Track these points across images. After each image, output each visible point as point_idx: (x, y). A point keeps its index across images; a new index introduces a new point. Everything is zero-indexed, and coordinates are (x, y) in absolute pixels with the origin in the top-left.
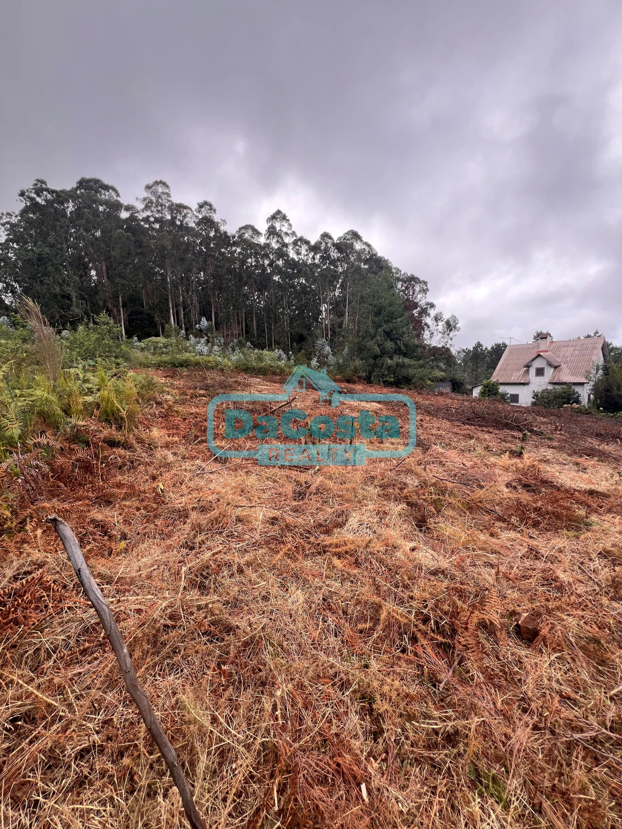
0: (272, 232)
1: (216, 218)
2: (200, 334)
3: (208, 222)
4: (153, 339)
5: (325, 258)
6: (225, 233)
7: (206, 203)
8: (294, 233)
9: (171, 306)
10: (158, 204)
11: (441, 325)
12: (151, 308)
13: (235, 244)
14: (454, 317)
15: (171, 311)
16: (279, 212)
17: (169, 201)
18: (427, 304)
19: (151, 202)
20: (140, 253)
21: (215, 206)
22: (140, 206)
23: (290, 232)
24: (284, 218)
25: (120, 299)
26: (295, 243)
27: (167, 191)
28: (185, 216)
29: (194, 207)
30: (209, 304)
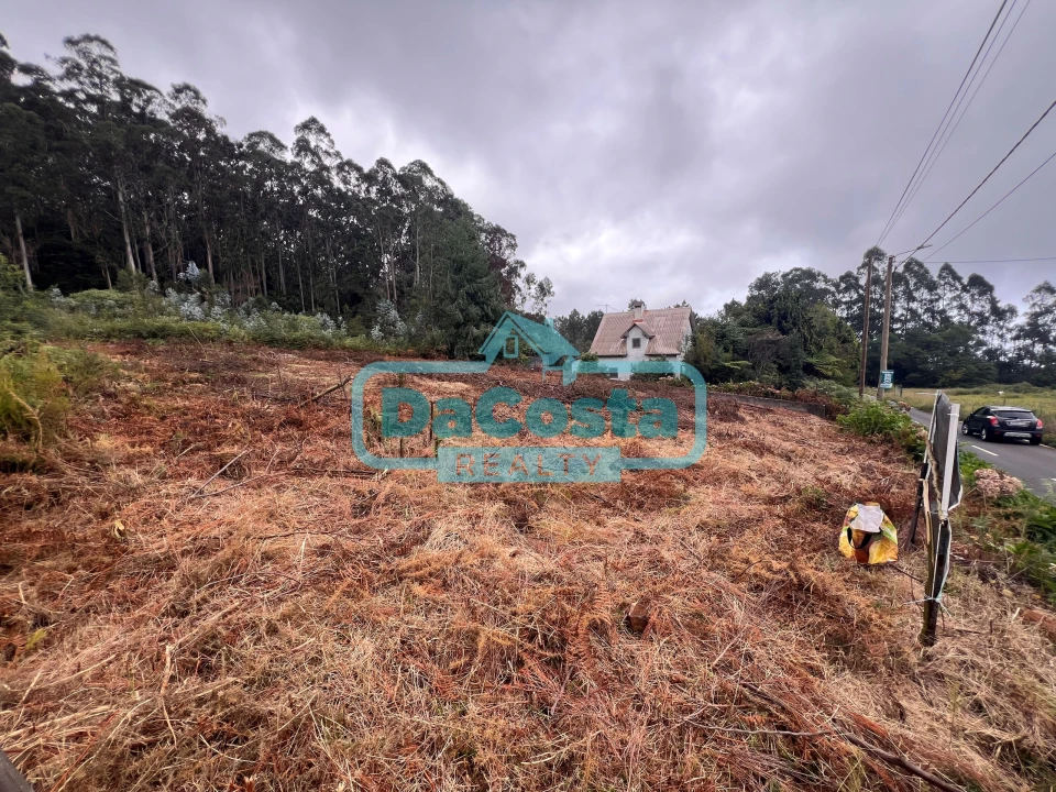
0: (303, 147)
1: (208, 112)
2: (186, 287)
3: (192, 117)
4: (95, 292)
5: (385, 192)
6: (225, 138)
7: (187, 87)
8: (338, 154)
9: (128, 241)
10: (92, 73)
11: (534, 289)
12: (86, 242)
13: (242, 156)
14: (547, 279)
15: (129, 249)
16: (314, 121)
17: (115, 71)
18: (517, 262)
19: (78, 66)
20: (58, 149)
21: (203, 94)
22: (55, 70)
23: (331, 151)
24: (322, 130)
25: (18, 223)
26: (340, 168)
27: (111, 54)
28: (149, 101)
29: (166, 89)
30: (202, 242)
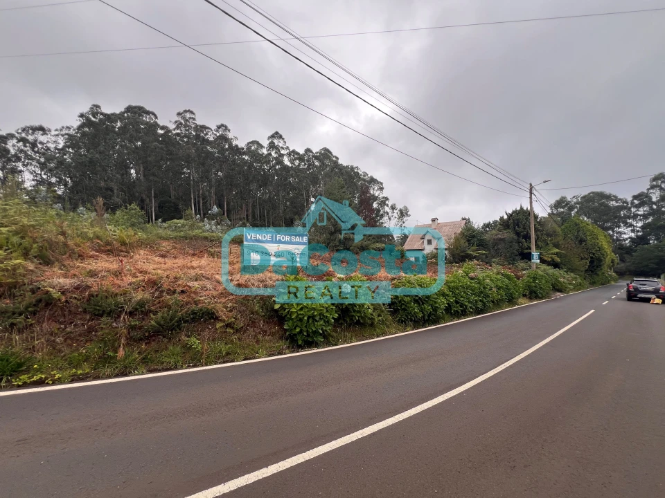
0: (272, 146)
1: (230, 135)
2: (212, 217)
3: (224, 138)
4: (175, 221)
5: (311, 165)
6: (237, 146)
7: (222, 125)
8: (288, 148)
9: (192, 197)
10: (186, 126)
11: (396, 214)
12: (177, 199)
13: (244, 153)
14: (406, 208)
15: (193, 201)
16: (277, 133)
17: (194, 123)
18: (384, 198)
19: (181, 124)
20: (170, 159)
21: (229, 127)
22: (172, 126)
23: (284, 147)
24: (281, 137)
25: (153, 192)
26: (289, 154)
27: (193, 116)
28: (206, 134)
29: (214, 127)
30: (222, 195)
